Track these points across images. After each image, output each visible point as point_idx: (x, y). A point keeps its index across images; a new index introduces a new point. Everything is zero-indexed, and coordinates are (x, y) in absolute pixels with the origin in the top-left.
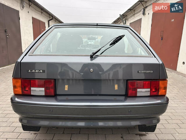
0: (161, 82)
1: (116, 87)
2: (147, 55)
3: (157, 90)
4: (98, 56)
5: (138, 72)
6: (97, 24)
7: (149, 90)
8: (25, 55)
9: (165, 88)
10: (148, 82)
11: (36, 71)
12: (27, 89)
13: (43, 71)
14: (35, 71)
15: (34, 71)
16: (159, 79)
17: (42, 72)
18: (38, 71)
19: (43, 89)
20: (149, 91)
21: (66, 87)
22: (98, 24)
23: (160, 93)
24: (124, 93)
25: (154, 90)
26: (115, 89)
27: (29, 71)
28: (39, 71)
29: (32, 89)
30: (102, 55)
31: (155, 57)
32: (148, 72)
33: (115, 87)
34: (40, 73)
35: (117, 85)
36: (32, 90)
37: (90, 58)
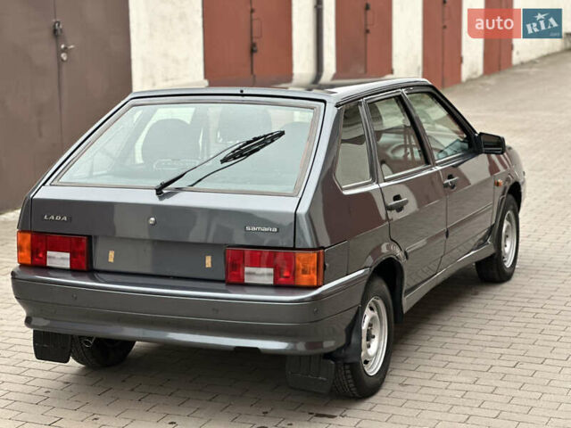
0: (298, 256)
1: (208, 260)
4: (180, 189)
5: (245, 229)
6: (242, 91)
7: (271, 270)
8: (44, 184)
10: (268, 253)
11: (57, 218)
12: (41, 255)
13: (67, 218)
14: (55, 217)
15: (53, 218)
16: (295, 249)
18: (60, 218)
19: (67, 255)
20: (269, 274)
21: (112, 254)
22: (245, 92)
24: (223, 277)
26: (207, 266)
27: (46, 217)
28: (62, 217)
29: (49, 253)
30: (195, 186)
32: (266, 229)
35: (209, 257)
36: (50, 257)
37: (157, 194)
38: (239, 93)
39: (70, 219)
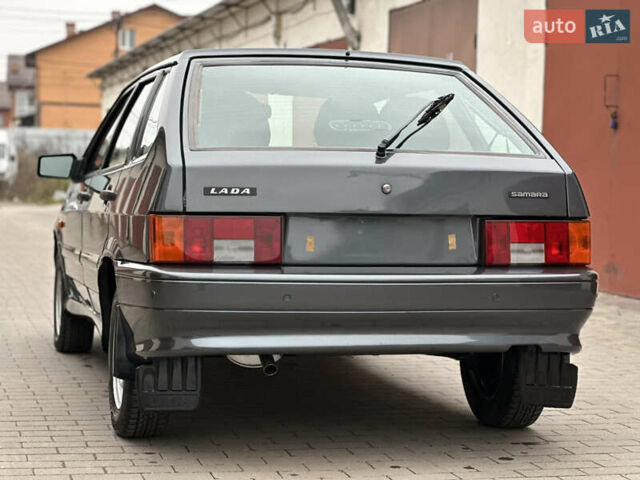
0: (572, 227)
1: (452, 240)
2: (531, 153)
3: (564, 247)
4: (393, 151)
5: (510, 196)
6: (348, 54)
7: (542, 246)
9: (586, 243)
10: (537, 225)
11: (232, 192)
13: (251, 189)
14: (229, 190)
15: (226, 192)
16: (567, 218)
17: (248, 192)
18: (238, 191)
19: (251, 243)
20: (541, 251)
22: (351, 55)
23: (573, 258)
24: (475, 259)
25: (555, 251)
26: (450, 248)
27: (213, 191)
28: (241, 189)
29: (216, 243)
31: (552, 158)
32: (536, 195)
33: (450, 242)
34: (243, 197)
35: (454, 236)
37: (377, 154)
38: (344, 55)
39: (253, 192)
